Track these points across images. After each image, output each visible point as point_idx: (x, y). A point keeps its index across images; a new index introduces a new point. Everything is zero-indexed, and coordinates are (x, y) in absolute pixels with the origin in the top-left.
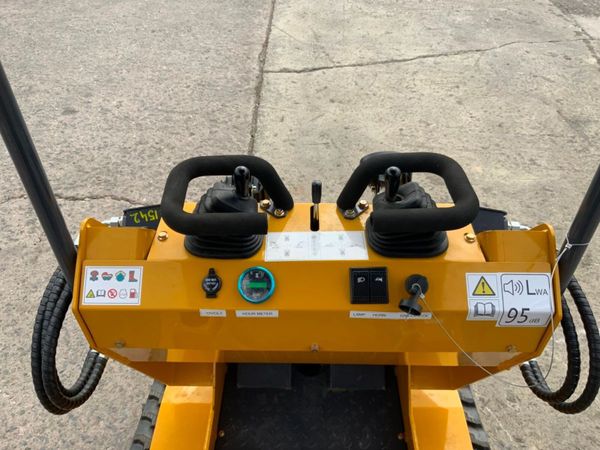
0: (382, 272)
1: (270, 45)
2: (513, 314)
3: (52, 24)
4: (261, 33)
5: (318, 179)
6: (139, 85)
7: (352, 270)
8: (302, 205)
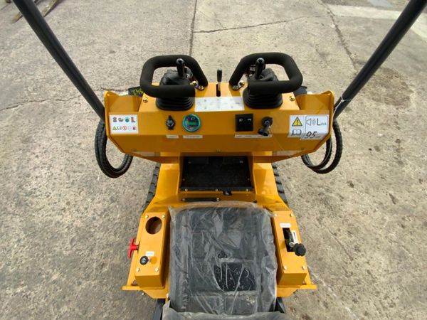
0: (251, 116)
1: (196, 20)
2: (309, 134)
3: (99, 10)
4: (191, 13)
5: (220, 69)
6: (140, 39)
7: (236, 115)
8: (212, 84)
